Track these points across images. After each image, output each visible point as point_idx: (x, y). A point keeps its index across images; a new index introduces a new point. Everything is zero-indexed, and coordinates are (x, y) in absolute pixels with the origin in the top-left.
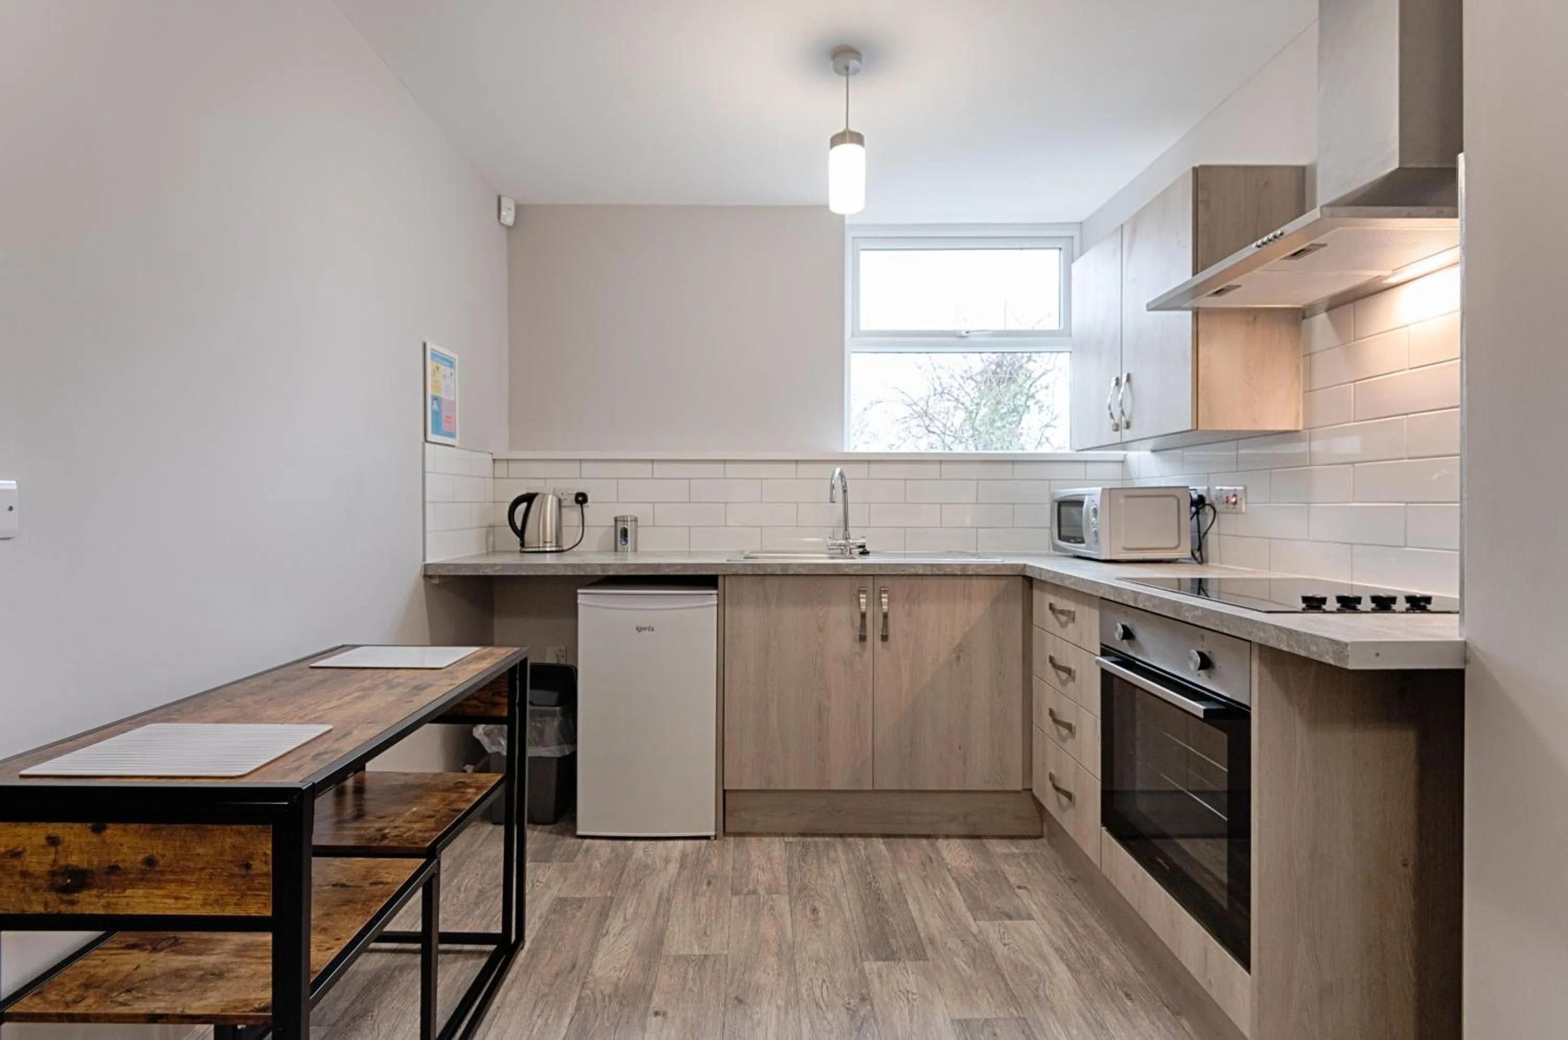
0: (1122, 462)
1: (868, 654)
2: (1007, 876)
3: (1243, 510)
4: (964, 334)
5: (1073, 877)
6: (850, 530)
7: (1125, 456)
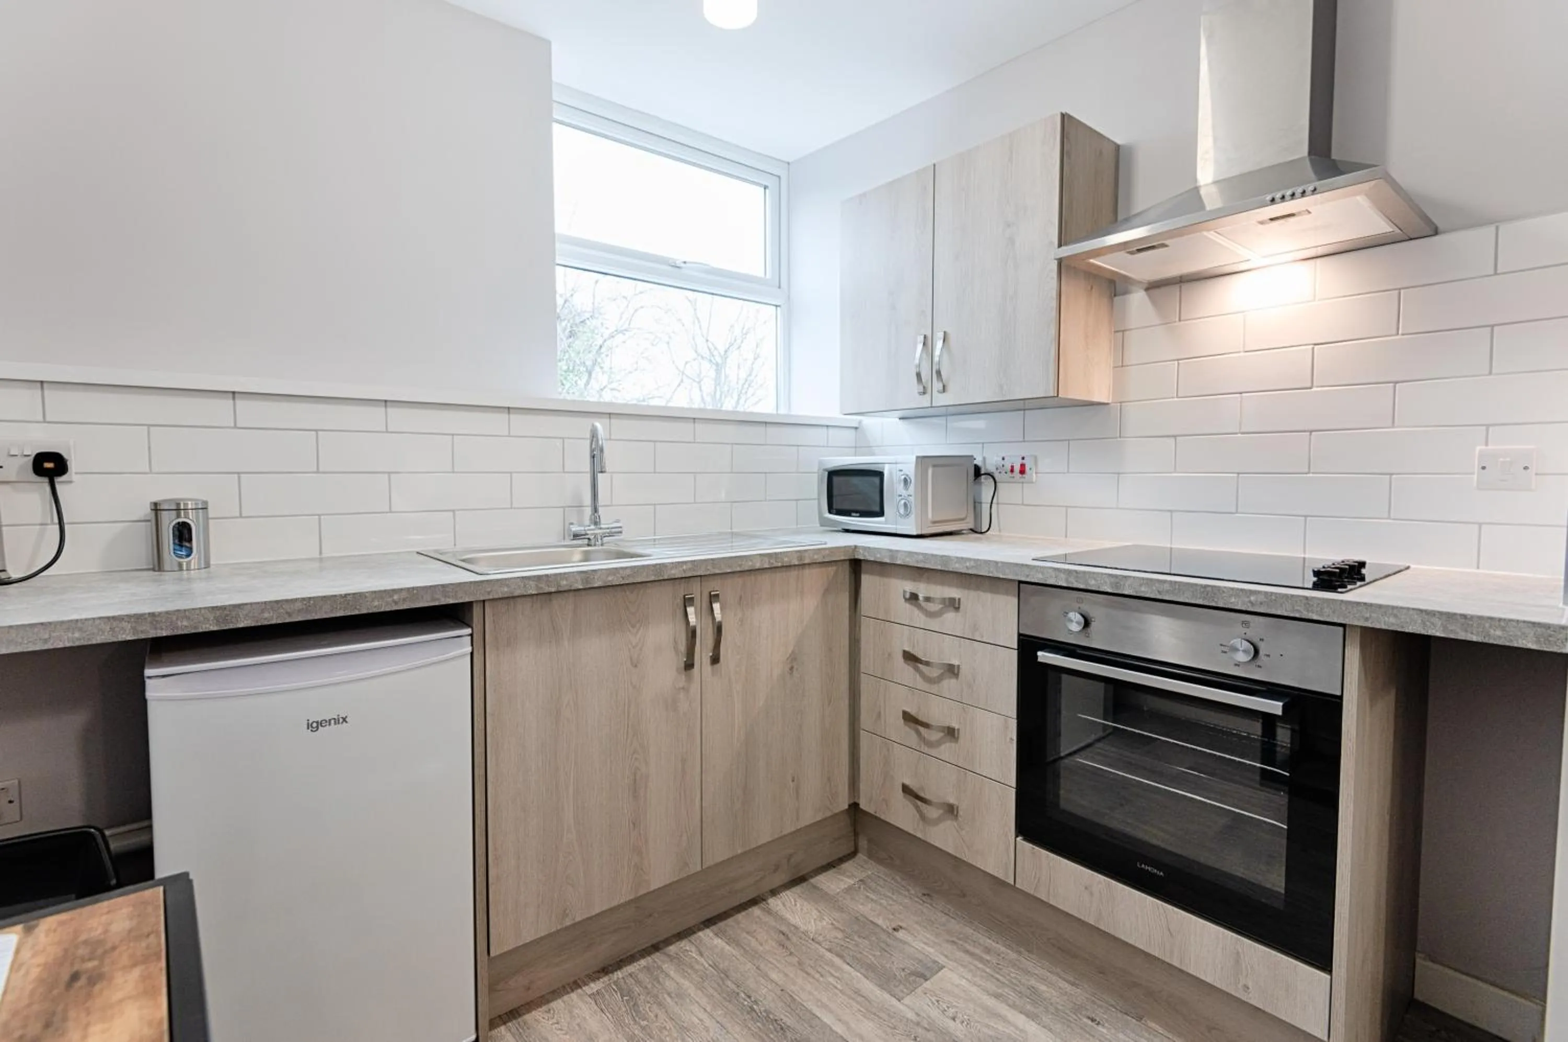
0: (856, 428)
1: (695, 687)
2: (871, 919)
3: (1034, 480)
4: (678, 263)
5: (925, 892)
6: (601, 510)
7: (860, 422)
